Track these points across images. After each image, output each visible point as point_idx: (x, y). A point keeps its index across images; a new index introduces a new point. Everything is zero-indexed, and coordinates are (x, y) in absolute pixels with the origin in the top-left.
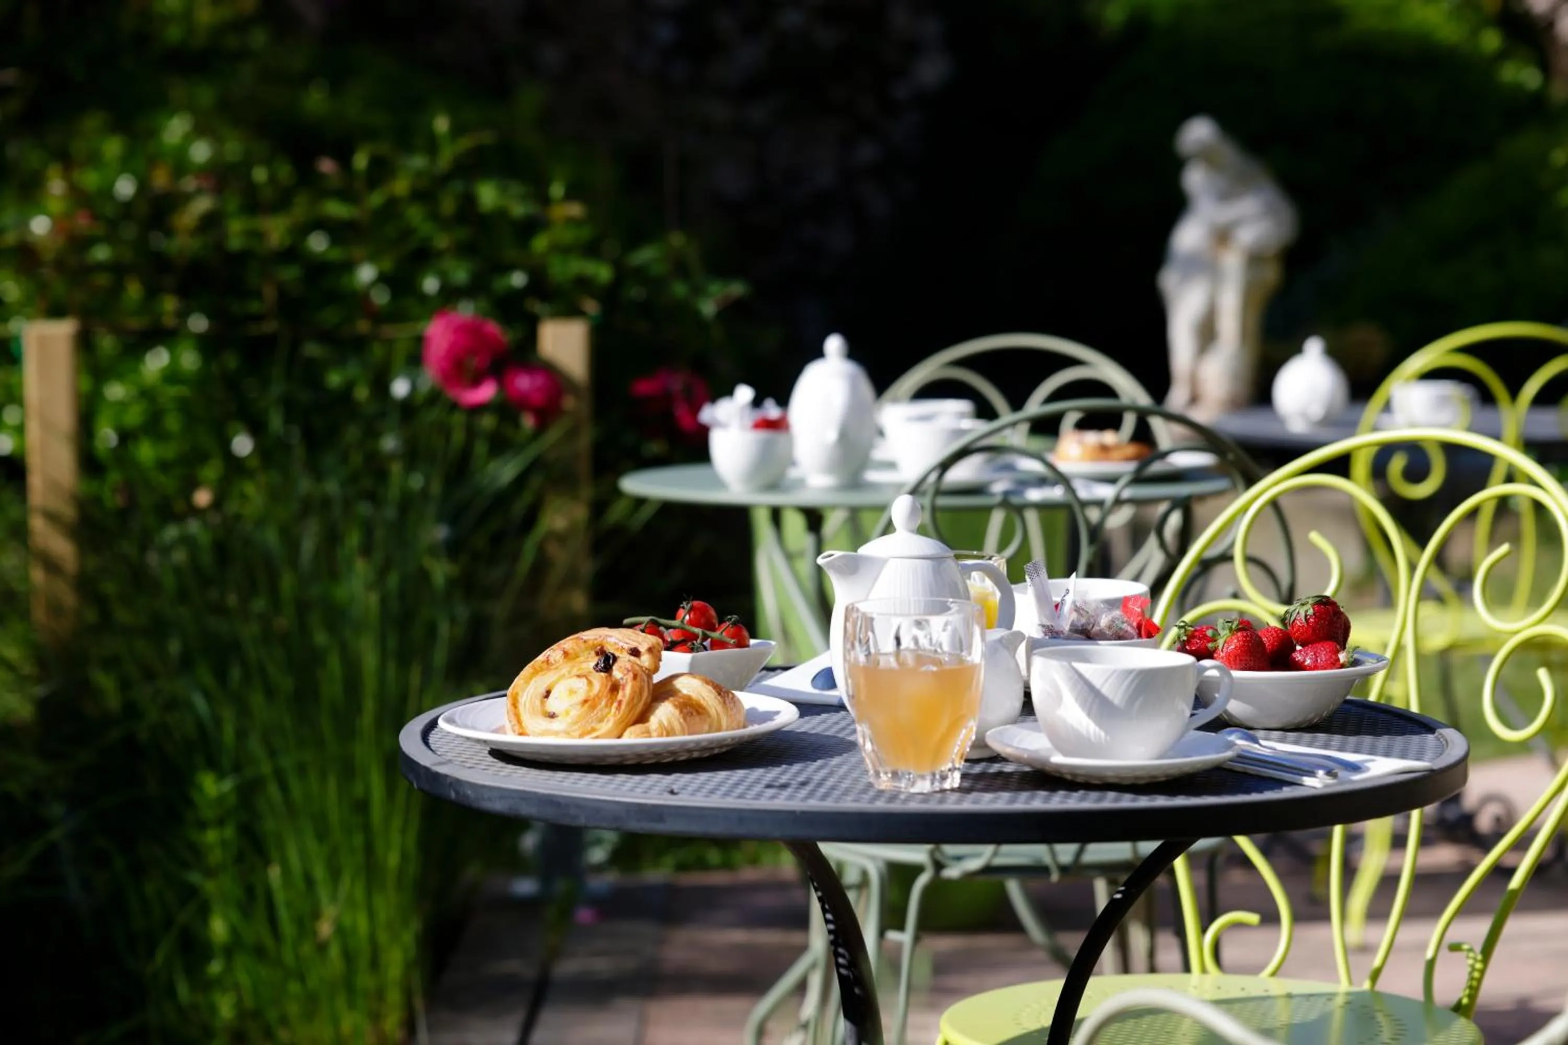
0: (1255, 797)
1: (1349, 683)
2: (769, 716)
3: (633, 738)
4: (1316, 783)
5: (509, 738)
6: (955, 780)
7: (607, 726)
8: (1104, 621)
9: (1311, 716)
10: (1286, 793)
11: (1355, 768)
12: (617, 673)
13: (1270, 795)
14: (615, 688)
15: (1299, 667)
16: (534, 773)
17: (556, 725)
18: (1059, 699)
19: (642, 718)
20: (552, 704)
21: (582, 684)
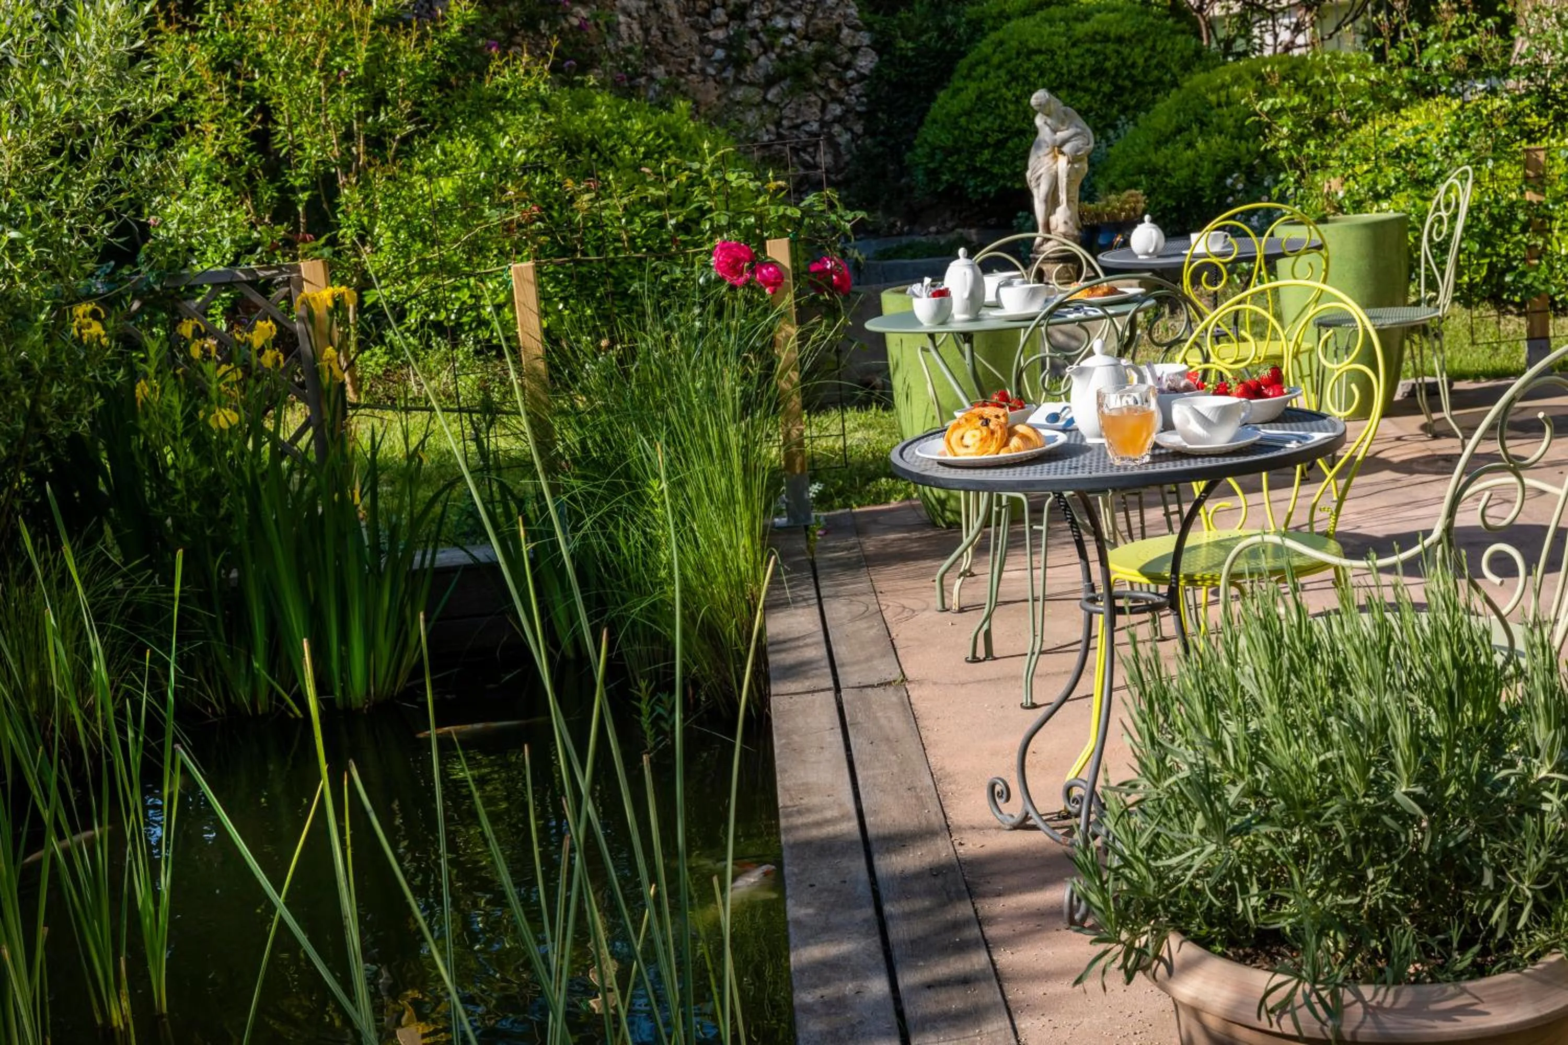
0: (1270, 455)
1: (1287, 401)
2: (1054, 439)
3: (1003, 454)
4: (1293, 446)
5: (949, 457)
6: (1147, 459)
7: (993, 449)
8: (1182, 384)
9: (1273, 417)
10: (1282, 452)
11: (1306, 438)
12: (992, 426)
13: (1276, 454)
14: (993, 433)
15: (1267, 396)
16: (965, 472)
17: (971, 450)
18: (1188, 421)
19: (1006, 444)
20: (967, 441)
21: (977, 433)
